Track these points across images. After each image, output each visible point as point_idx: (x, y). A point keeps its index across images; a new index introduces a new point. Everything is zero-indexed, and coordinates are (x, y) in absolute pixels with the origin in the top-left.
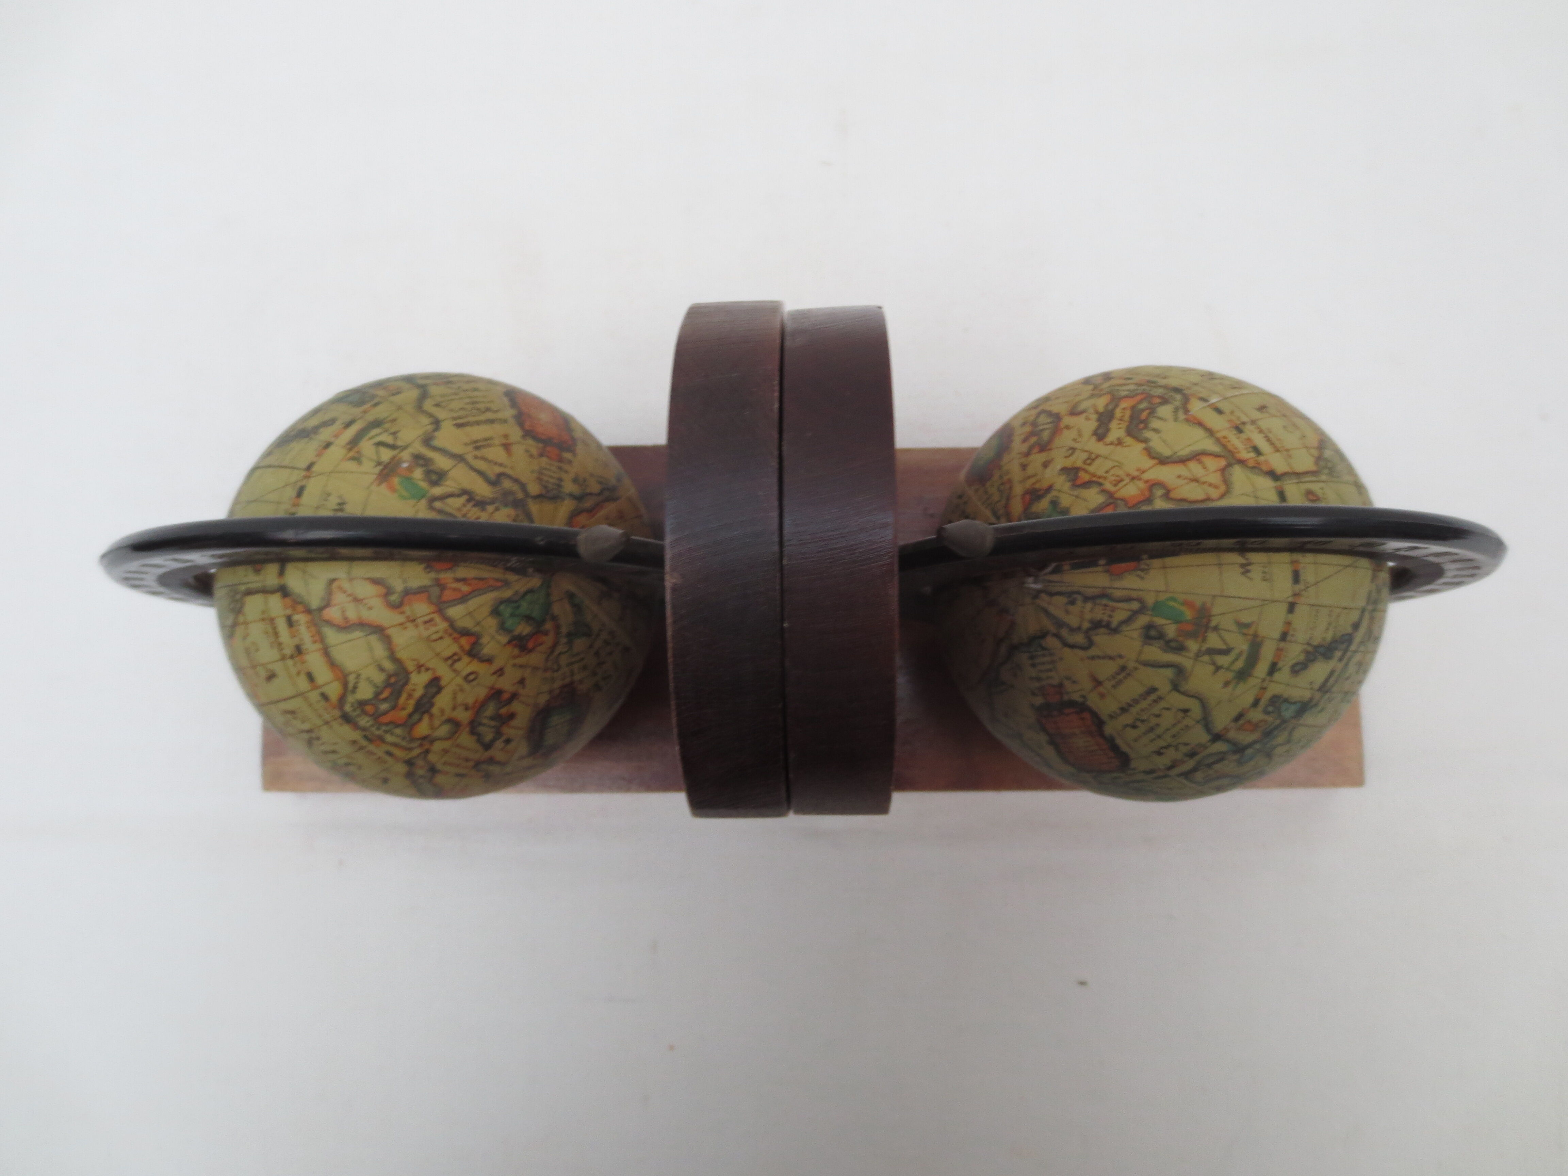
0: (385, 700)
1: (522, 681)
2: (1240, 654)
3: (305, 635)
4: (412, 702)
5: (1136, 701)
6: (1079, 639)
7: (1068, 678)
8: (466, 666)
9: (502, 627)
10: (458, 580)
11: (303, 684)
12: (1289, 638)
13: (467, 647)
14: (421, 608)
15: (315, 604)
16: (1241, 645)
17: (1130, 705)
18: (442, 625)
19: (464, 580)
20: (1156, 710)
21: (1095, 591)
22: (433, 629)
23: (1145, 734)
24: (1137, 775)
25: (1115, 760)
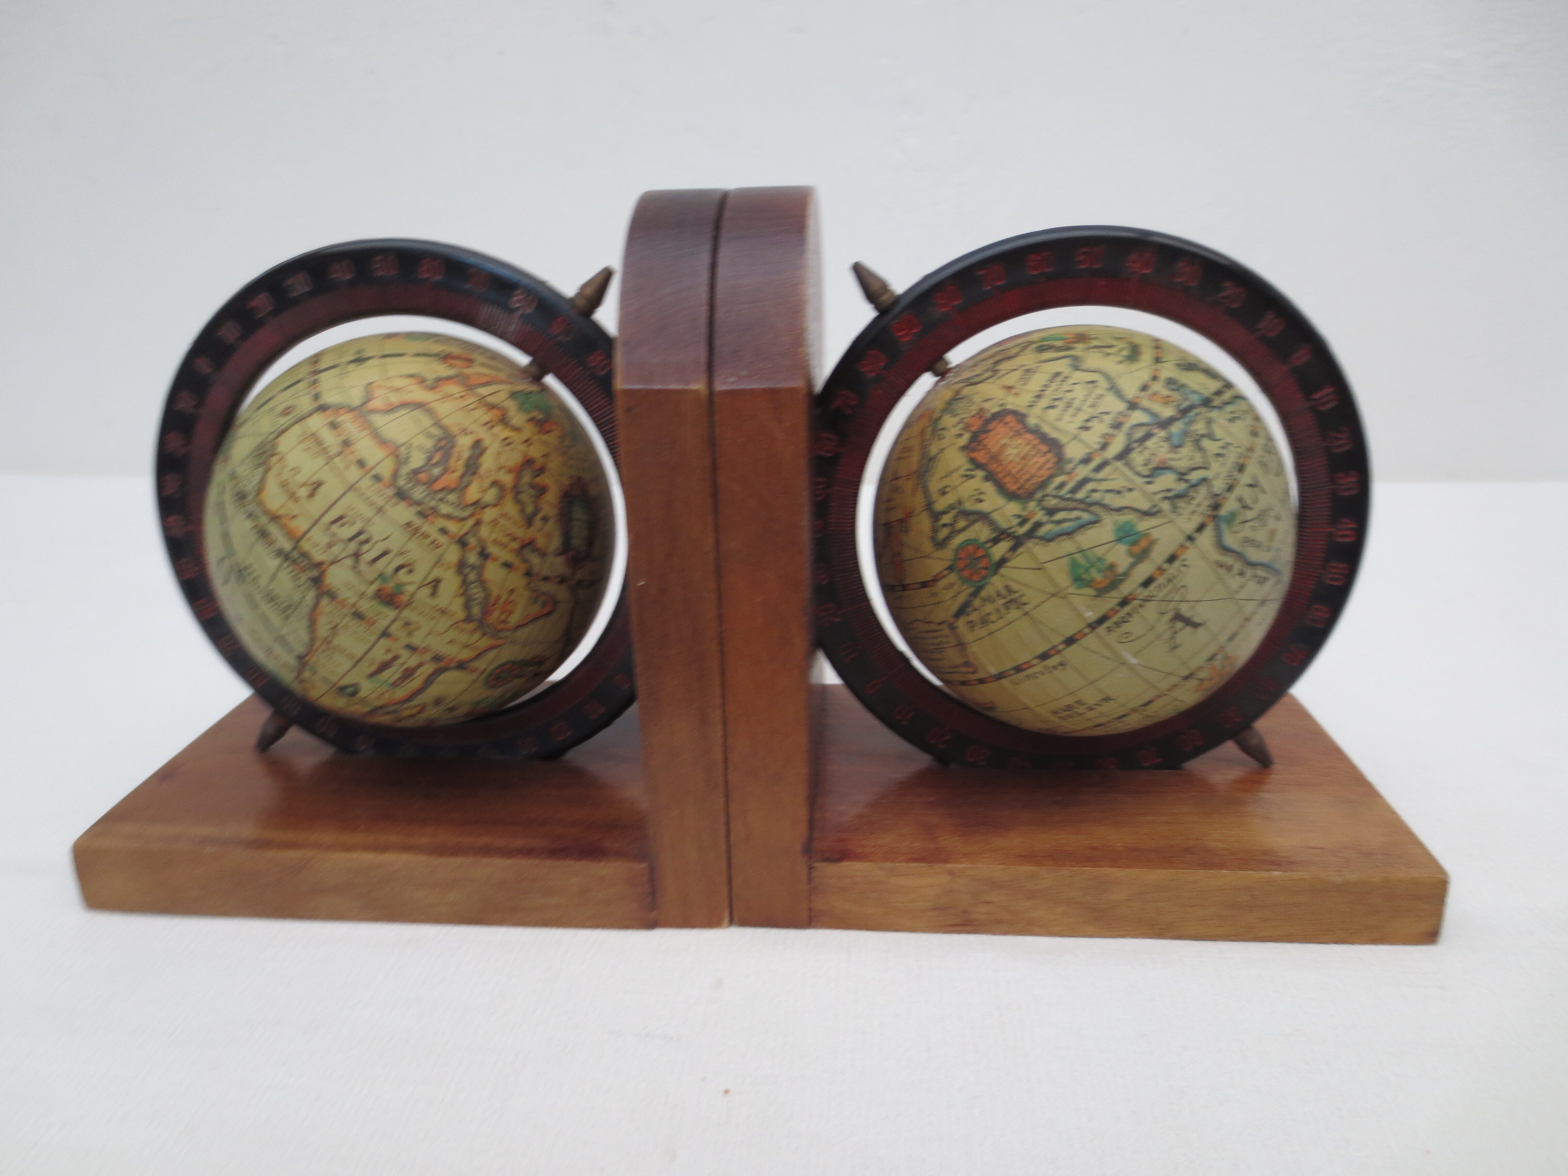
2: (1123, 348)
5: (1046, 387)
6: (986, 375)
7: (985, 402)
12: (1163, 349)
16: (1122, 345)
17: (1043, 391)
20: (1066, 388)
23: (1065, 411)
24: (1077, 471)
25: (1049, 456)
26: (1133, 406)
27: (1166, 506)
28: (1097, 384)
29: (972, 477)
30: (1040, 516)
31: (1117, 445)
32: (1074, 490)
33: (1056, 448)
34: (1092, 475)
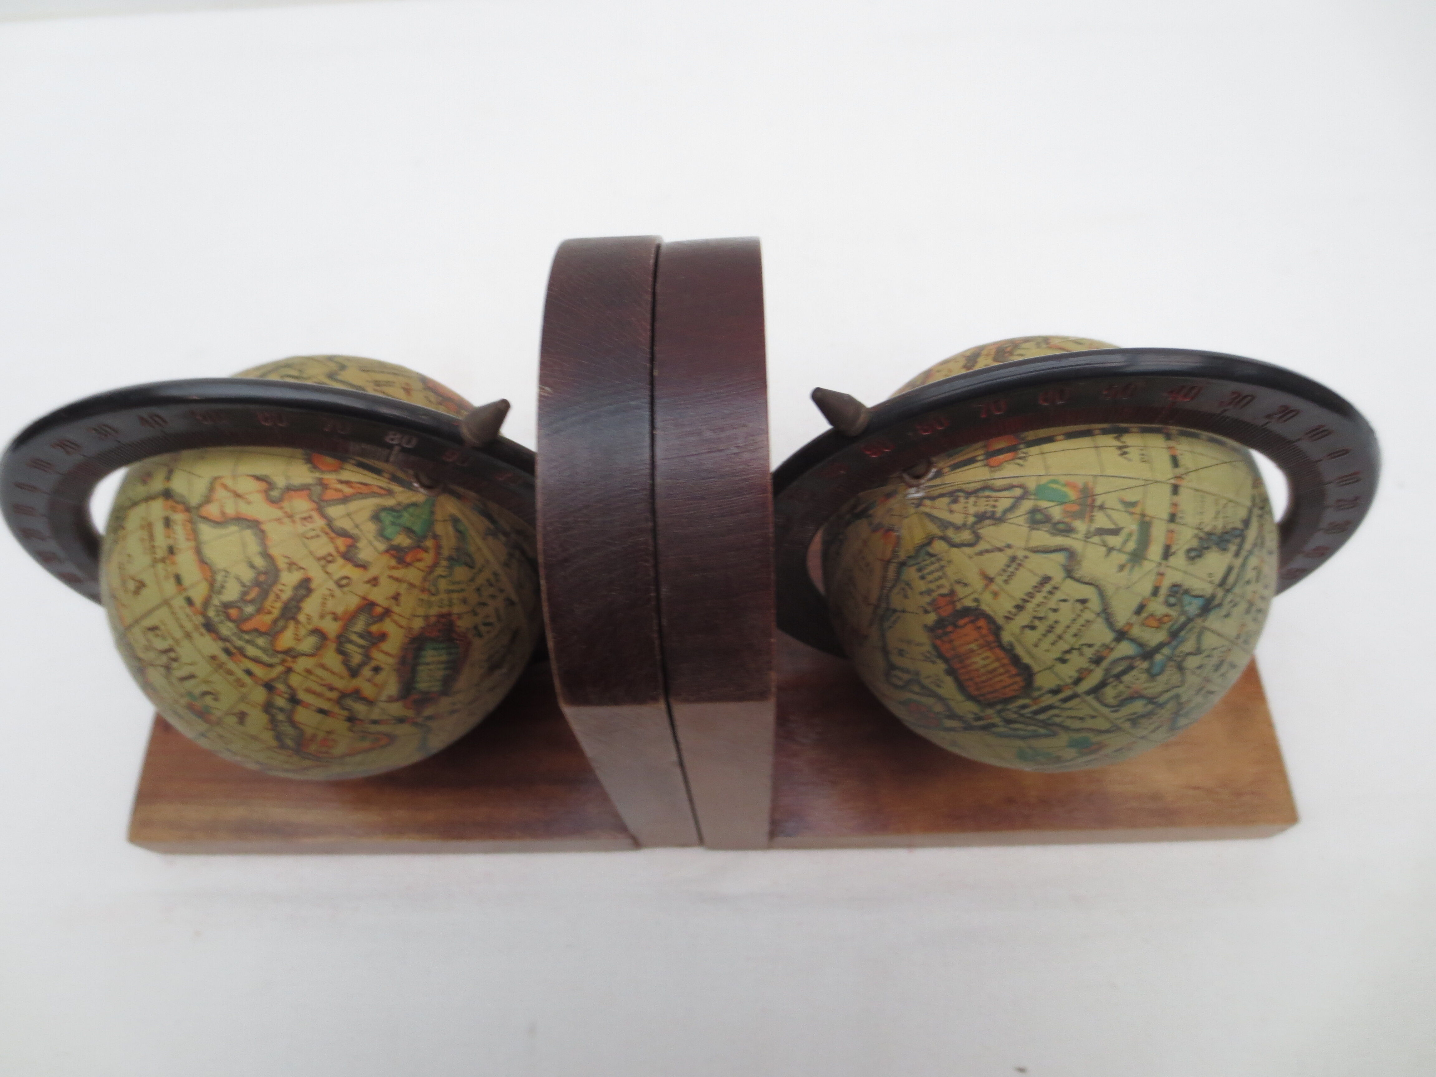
0: (252, 602)
1: (396, 597)
2: (1130, 535)
3: (180, 532)
4: (279, 605)
5: (1031, 595)
6: (966, 536)
7: (959, 582)
8: (340, 569)
9: (381, 534)
10: (341, 482)
11: (170, 587)
12: (1178, 520)
13: (342, 549)
14: (301, 505)
15: (194, 500)
16: (1131, 525)
17: (1026, 601)
18: (320, 522)
19: (347, 483)
20: (1052, 604)
21: (978, 485)
22: (310, 526)
23: (1044, 635)
24: (1044, 698)
25: (1018, 679)
26: (1121, 635)
27: (1126, 725)
28: (1087, 605)
31: (1092, 680)
32: (1036, 712)
33: (1027, 673)
34: (1057, 704)
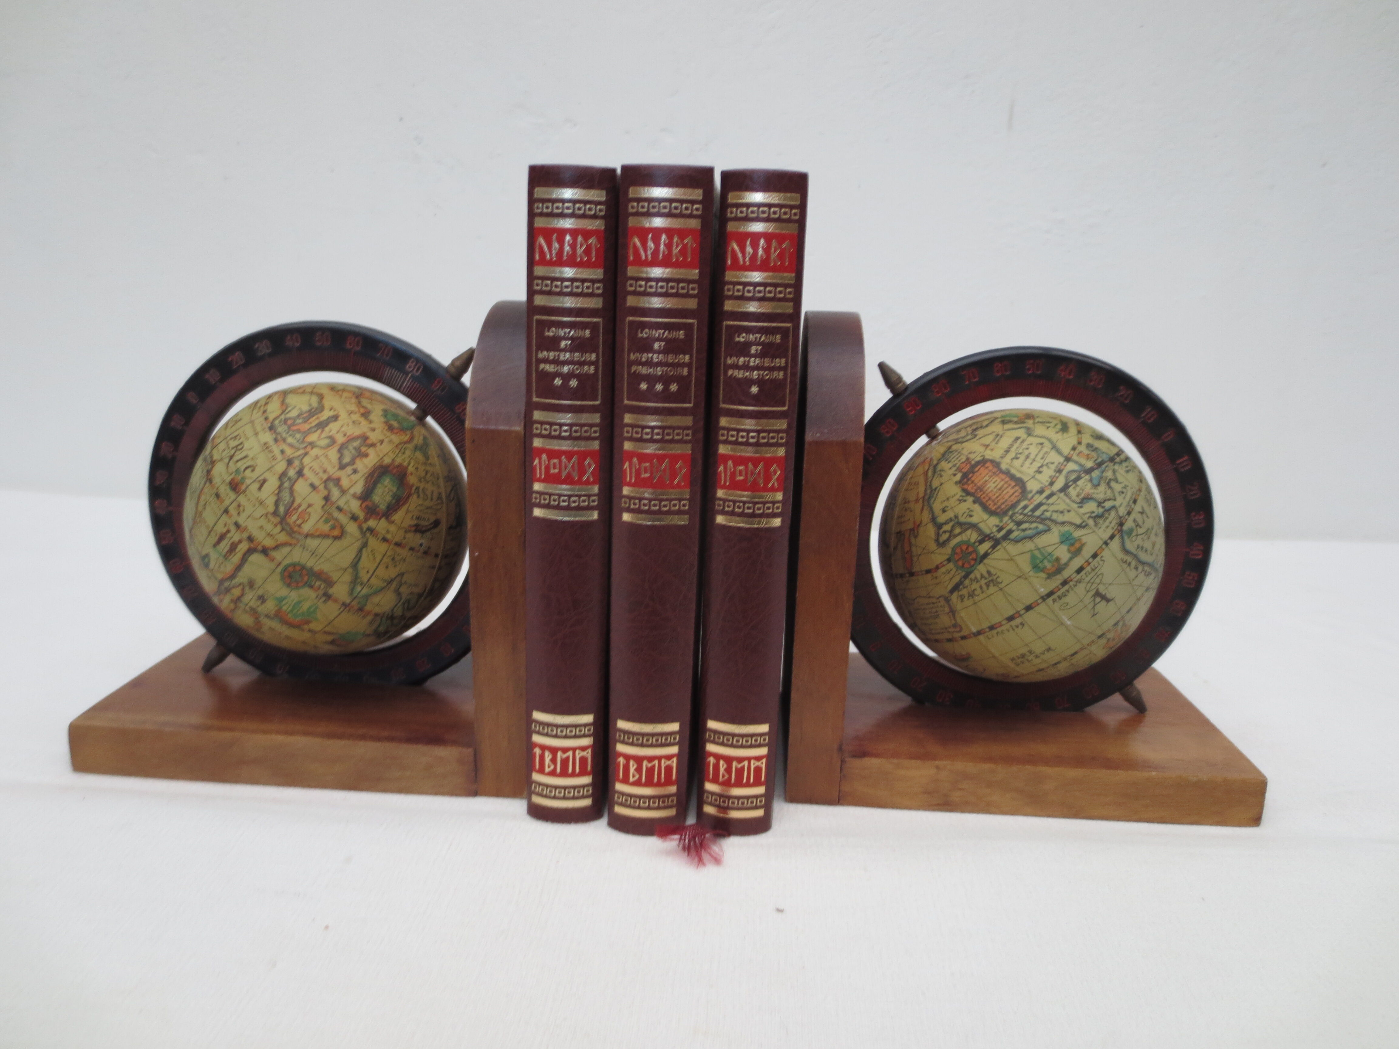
2: (1057, 424)
7: (970, 455)
16: (1056, 421)
20: (1025, 446)
24: (1035, 498)
25: (1017, 488)
26: (1068, 459)
27: (1091, 522)
28: (1044, 445)
29: (965, 501)
30: (1011, 526)
31: (1060, 483)
32: (1034, 510)
33: (1021, 483)
34: (1044, 501)
